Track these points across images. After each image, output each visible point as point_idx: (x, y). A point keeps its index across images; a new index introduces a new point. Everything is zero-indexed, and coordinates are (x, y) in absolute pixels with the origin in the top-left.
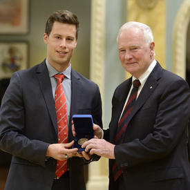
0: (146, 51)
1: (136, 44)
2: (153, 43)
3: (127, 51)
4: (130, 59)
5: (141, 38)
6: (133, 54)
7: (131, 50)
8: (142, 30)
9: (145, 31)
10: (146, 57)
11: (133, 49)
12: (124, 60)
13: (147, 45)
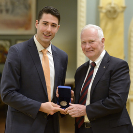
0: (99, 43)
1: (93, 39)
2: (104, 39)
3: (87, 43)
4: (89, 48)
5: (96, 35)
6: (91, 45)
7: (89, 42)
8: (97, 30)
9: (99, 31)
10: (99, 47)
11: (91, 42)
12: (85, 49)
13: (100, 40)
